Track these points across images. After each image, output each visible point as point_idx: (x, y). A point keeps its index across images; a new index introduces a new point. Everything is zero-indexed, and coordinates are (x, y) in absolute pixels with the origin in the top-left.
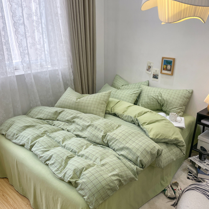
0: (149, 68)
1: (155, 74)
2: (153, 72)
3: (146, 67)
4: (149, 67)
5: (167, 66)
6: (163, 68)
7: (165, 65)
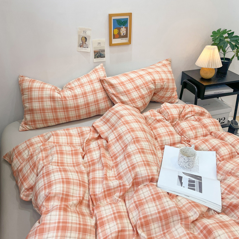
0: (84, 40)
2: (94, 47)
3: (76, 41)
6: (114, 35)
7: (115, 29)
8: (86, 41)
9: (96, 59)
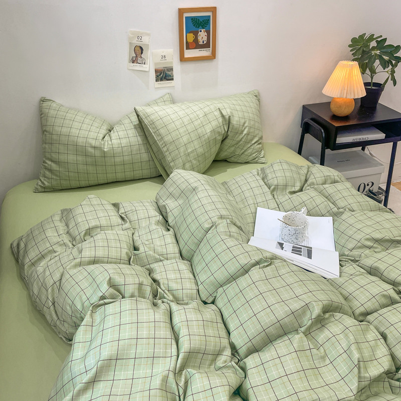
0: (138, 53)
1: (161, 67)
6: (187, 42)
7: (190, 33)
8: (142, 53)
9: (159, 82)
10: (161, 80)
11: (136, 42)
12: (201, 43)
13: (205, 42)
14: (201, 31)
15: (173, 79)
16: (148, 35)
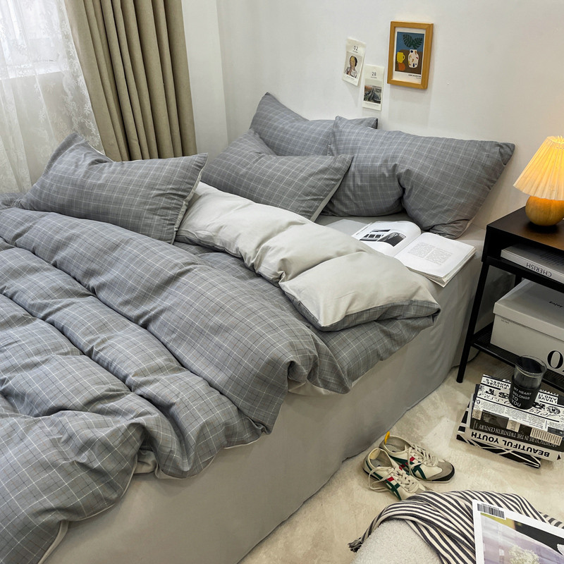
1: (371, 84)
2: (366, 80)
3: (342, 63)
4: (353, 59)
5: (406, 54)
6: (396, 62)
7: (400, 51)
8: (356, 65)
9: (367, 102)
10: (369, 100)
11: (352, 52)
12: (411, 66)
13: (416, 66)
14: (412, 52)
15: (379, 102)
16: (363, 46)
